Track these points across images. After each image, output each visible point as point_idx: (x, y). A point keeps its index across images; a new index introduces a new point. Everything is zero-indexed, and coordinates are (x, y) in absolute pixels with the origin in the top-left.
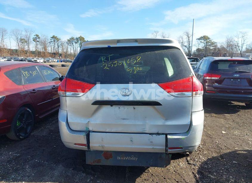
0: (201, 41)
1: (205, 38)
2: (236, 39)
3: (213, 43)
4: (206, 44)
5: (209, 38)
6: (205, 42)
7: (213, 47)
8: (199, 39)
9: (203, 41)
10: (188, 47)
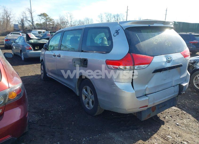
0: (41, 17)
1: (44, 15)
2: (66, 18)
3: (51, 20)
4: (46, 20)
5: (47, 16)
6: (45, 18)
7: (52, 22)
8: (40, 16)
9: (43, 17)
10: (32, 21)
